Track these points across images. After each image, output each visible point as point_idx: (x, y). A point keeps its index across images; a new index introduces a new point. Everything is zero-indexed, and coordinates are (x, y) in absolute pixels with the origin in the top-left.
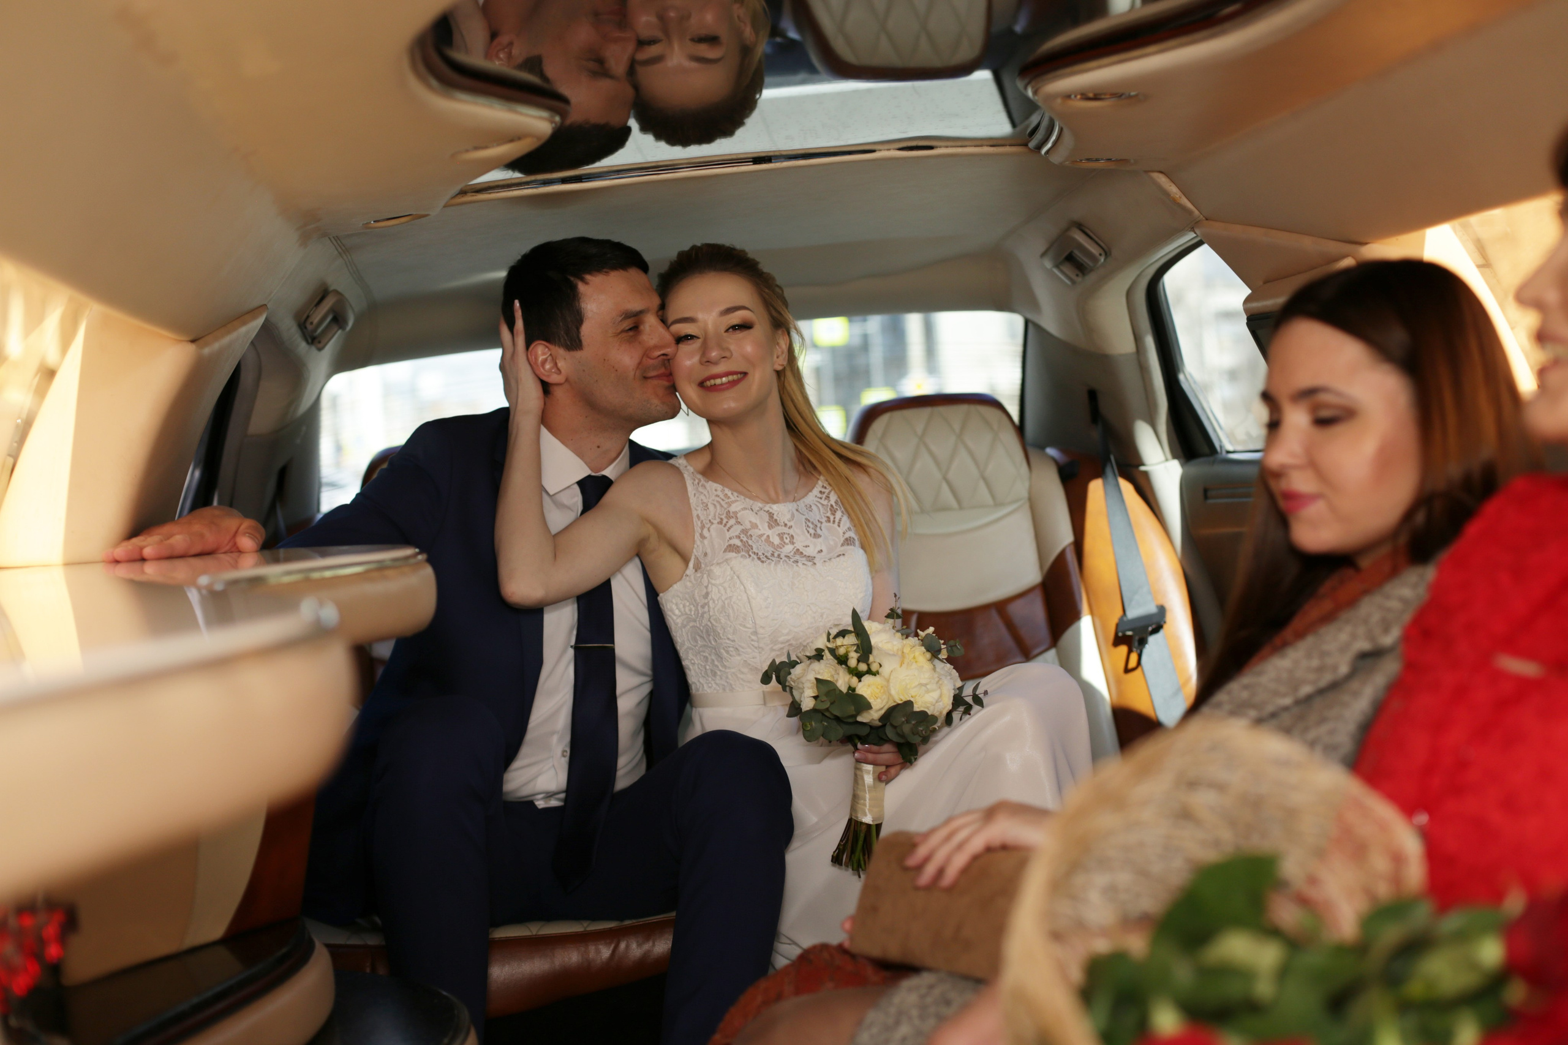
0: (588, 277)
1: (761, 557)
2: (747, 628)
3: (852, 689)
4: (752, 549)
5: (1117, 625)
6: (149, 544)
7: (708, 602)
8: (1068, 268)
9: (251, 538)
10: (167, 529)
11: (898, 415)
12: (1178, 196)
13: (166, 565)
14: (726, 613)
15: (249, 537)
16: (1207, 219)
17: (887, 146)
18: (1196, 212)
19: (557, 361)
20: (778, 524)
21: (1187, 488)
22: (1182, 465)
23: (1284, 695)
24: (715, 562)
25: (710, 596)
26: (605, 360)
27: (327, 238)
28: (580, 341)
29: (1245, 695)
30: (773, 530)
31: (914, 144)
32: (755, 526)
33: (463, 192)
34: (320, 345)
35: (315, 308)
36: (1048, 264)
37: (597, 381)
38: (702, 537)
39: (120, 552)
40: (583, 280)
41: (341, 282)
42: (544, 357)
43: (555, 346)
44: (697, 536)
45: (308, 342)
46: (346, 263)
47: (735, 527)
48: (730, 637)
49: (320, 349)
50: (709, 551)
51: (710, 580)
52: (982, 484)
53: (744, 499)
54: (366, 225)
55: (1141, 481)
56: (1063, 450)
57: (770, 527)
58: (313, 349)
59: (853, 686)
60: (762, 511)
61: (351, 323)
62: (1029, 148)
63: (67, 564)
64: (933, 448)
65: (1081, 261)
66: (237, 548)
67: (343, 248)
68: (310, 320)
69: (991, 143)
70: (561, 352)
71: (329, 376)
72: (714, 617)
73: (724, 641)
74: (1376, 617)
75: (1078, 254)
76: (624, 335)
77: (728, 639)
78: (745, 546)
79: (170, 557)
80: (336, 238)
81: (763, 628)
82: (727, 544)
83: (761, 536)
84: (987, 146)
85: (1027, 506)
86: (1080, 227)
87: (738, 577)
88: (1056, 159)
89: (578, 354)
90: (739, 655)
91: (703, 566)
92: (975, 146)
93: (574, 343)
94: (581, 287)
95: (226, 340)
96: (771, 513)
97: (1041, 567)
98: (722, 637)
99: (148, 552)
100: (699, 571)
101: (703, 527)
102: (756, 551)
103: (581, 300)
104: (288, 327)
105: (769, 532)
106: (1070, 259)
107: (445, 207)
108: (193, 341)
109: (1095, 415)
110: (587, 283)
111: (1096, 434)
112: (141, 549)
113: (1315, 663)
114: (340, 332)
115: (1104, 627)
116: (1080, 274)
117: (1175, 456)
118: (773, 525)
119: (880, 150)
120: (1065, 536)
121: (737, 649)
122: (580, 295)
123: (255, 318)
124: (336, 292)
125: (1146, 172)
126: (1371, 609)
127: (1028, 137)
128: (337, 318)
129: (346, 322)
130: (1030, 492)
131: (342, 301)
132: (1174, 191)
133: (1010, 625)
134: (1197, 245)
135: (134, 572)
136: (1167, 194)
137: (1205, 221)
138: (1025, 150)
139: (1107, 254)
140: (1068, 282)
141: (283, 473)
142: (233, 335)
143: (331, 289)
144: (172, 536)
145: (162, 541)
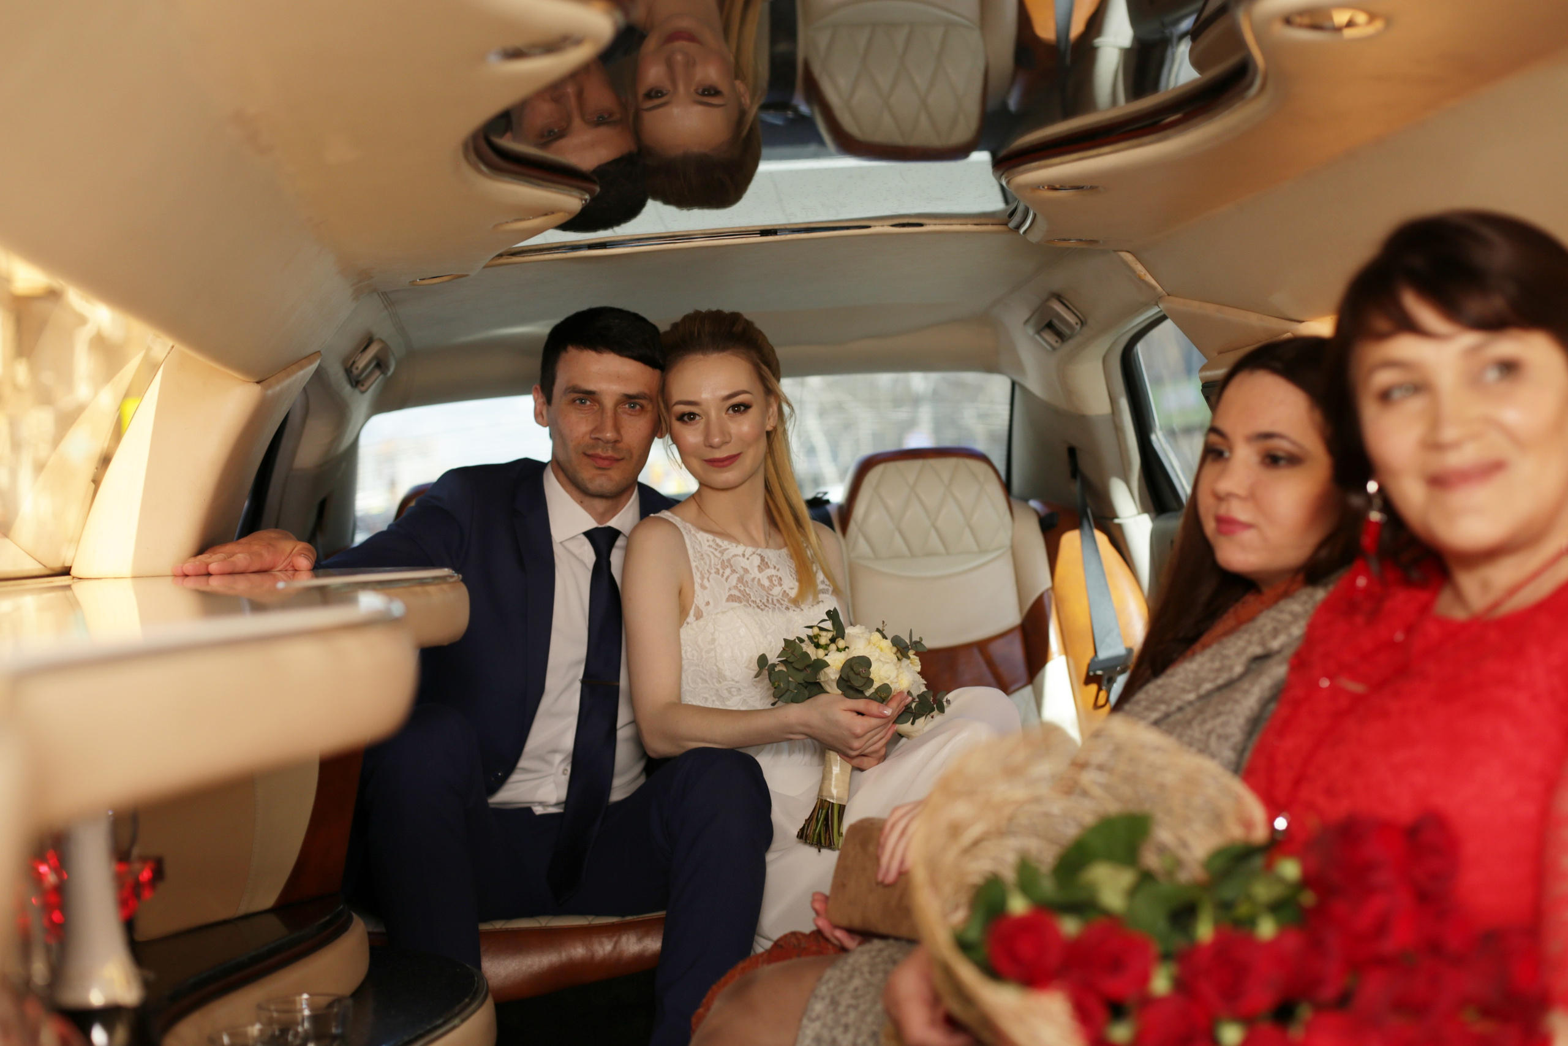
1: (759, 605)
4: (750, 597)
5: (1089, 666)
6: (215, 561)
8: (1048, 335)
9: (307, 559)
10: (229, 548)
11: (892, 466)
12: (1143, 274)
13: (228, 579)
15: (302, 557)
16: (1169, 295)
17: (880, 223)
18: (1159, 288)
20: (768, 567)
21: (1157, 541)
22: (1153, 520)
23: (1189, 692)
24: (717, 611)
27: (376, 294)
29: (1159, 693)
30: (763, 573)
31: (905, 220)
33: (500, 256)
34: (363, 388)
35: (360, 355)
36: (1031, 331)
38: (703, 587)
39: (189, 567)
41: (384, 330)
44: (697, 587)
45: (352, 386)
46: (390, 315)
47: (731, 577)
49: (363, 392)
50: (710, 601)
52: (967, 532)
53: (735, 546)
54: (413, 283)
55: (1115, 533)
56: (1045, 503)
58: (357, 392)
60: (755, 556)
61: (392, 369)
62: (1009, 228)
63: (136, 577)
64: (924, 498)
65: (1059, 329)
66: (292, 567)
67: (389, 302)
68: (355, 366)
69: (975, 222)
71: (368, 417)
74: (1269, 627)
75: (1056, 322)
78: (744, 596)
79: (232, 573)
80: (383, 293)
82: (726, 594)
83: (753, 580)
84: (972, 224)
85: (1009, 553)
86: (1059, 297)
88: (1034, 237)
91: (704, 615)
92: (960, 224)
95: (286, 383)
96: (762, 556)
97: (1021, 611)
99: (213, 567)
100: (701, 619)
101: (702, 578)
102: (754, 600)
104: (336, 373)
105: (760, 576)
106: (1050, 326)
107: (483, 268)
108: (258, 383)
109: (1075, 471)
111: (1076, 487)
112: (207, 565)
113: (1217, 665)
114: (381, 377)
115: (1077, 666)
116: (1059, 341)
117: (1145, 509)
118: (764, 567)
119: (875, 226)
120: (1043, 581)
123: (311, 363)
124: (381, 341)
125: (1115, 251)
126: (1266, 621)
127: (1008, 218)
128: (380, 364)
129: (387, 368)
130: (1012, 540)
131: (385, 349)
132: (1140, 268)
133: (991, 663)
134: (1163, 318)
135: (200, 584)
136: (1133, 271)
137: (1168, 297)
138: (1010, 229)
139: (1083, 323)
140: (1049, 348)
141: (322, 506)
142: (293, 378)
143: (376, 337)
144: (234, 554)
145: (225, 559)
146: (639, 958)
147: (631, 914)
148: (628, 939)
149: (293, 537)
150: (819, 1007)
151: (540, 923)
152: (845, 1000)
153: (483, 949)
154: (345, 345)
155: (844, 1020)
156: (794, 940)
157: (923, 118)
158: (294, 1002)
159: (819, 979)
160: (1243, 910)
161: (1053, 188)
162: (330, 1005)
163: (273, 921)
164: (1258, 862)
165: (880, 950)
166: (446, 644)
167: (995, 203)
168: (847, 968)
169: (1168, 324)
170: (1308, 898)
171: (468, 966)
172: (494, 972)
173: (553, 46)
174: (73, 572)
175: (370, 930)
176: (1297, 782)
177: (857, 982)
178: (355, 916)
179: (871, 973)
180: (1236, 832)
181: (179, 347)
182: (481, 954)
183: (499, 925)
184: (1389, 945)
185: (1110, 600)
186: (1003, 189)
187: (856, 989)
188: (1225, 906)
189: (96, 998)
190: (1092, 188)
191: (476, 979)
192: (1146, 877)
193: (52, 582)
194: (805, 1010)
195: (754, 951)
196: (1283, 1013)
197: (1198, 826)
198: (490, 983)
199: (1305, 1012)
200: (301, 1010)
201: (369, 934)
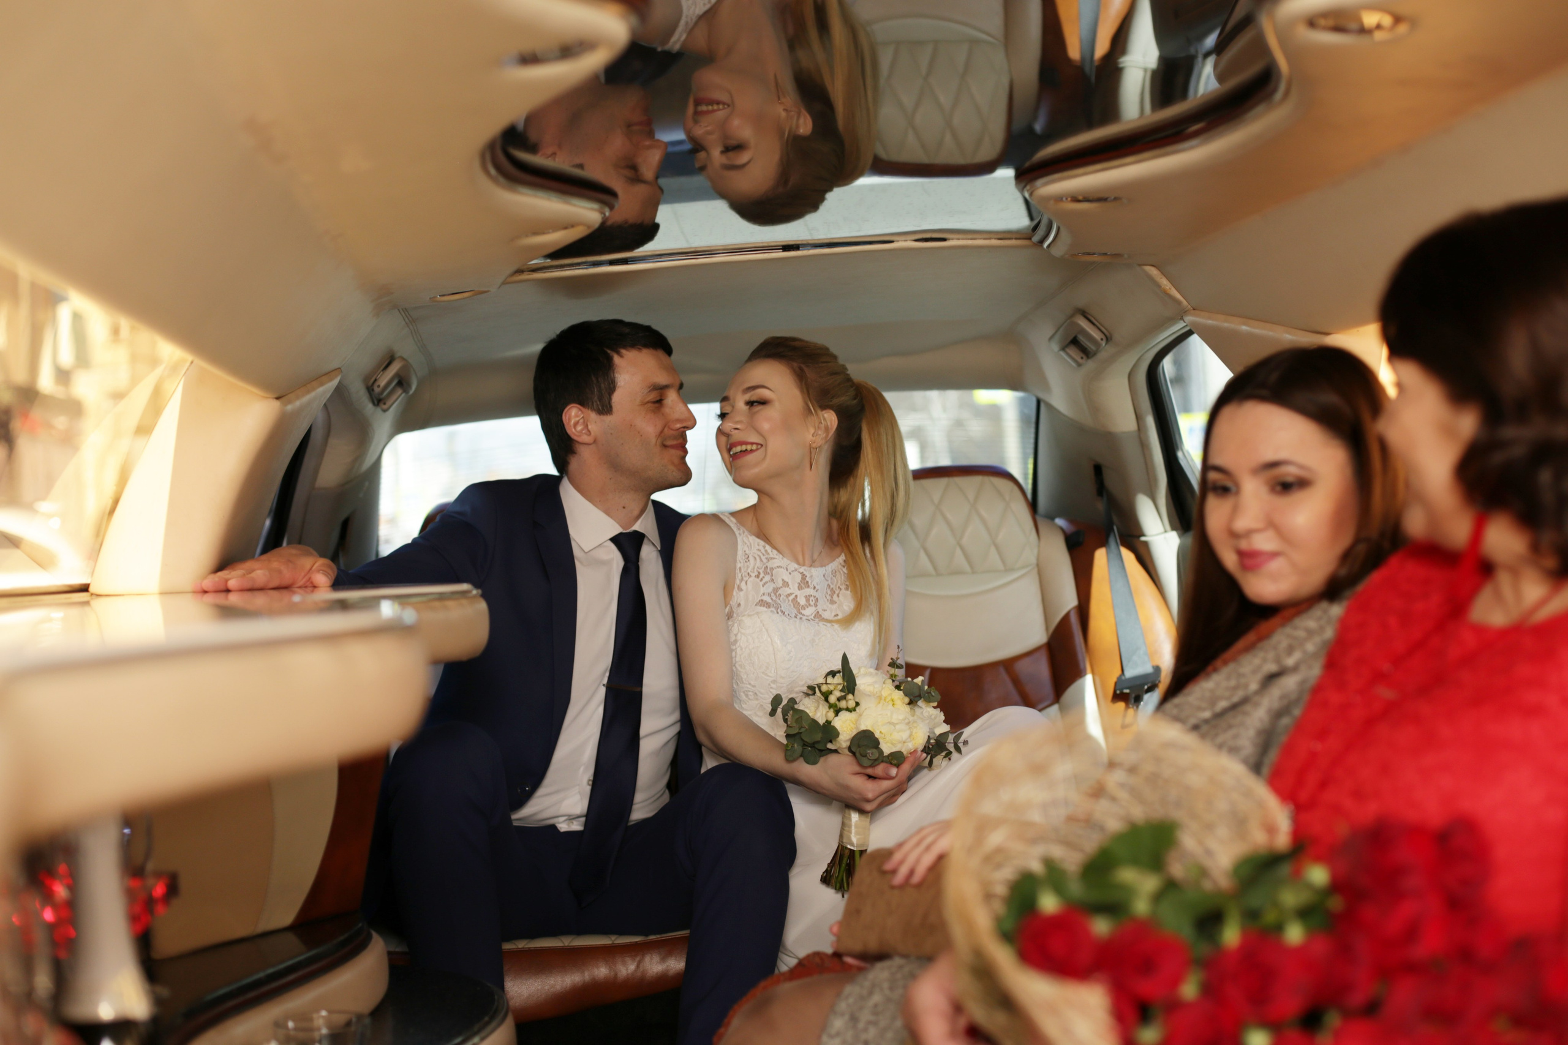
0: (623, 351)
2: (768, 676)
3: (828, 722)
5: (1116, 683)
6: (234, 577)
7: (736, 649)
8: (1073, 351)
9: (325, 575)
10: (249, 564)
12: (1168, 288)
14: (751, 660)
15: (323, 573)
16: (1194, 309)
17: (903, 238)
18: (1185, 303)
19: (589, 424)
20: (809, 586)
22: (1180, 536)
23: (1205, 710)
24: (746, 613)
25: (738, 643)
26: (631, 425)
27: (397, 310)
28: (611, 407)
30: (801, 591)
31: (928, 236)
32: (786, 584)
33: (520, 272)
34: (385, 407)
35: (382, 373)
36: (1055, 347)
37: (622, 444)
39: (209, 582)
40: (618, 353)
41: (407, 349)
42: (577, 419)
43: (588, 409)
45: (374, 404)
46: (412, 333)
47: (769, 584)
48: (752, 683)
49: (385, 411)
50: (742, 603)
51: (741, 630)
52: (993, 550)
53: (782, 559)
54: (432, 299)
55: (1142, 550)
56: (1071, 521)
57: (800, 588)
58: (379, 410)
59: (830, 719)
60: (797, 572)
61: (414, 387)
62: (1032, 242)
63: (163, 593)
64: (949, 516)
65: (1084, 345)
66: (312, 583)
67: (410, 319)
68: (377, 384)
69: (999, 237)
70: (593, 415)
71: (391, 436)
72: (740, 663)
73: (746, 685)
74: (1284, 644)
75: (1081, 338)
76: (650, 405)
77: (750, 684)
78: (774, 604)
79: (251, 590)
80: (404, 310)
81: (783, 678)
82: (760, 598)
83: (789, 595)
84: (995, 239)
85: (1035, 571)
86: (1084, 314)
87: (767, 630)
88: (1058, 251)
89: (607, 419)
90: (757, 699)
91: (735, 615)
92: (984, 239)
93: (605, 409)
94: (617, 359)
95: (306, 399)
96: (804, 575)
97: (1047, 629)
98: (744, 682)
99: (232, 584)
100: (730, 620)
101: (741, 579)
102: (783, 610)
103: (615, 371)
104: (358, 391)
105: (798, 593)
106: (1075, 342)
107: (504, 283)
108: (277, 398)
109: (1101, 489)
110: (621, 356)
111: (1100, 506)
112: (227, 581)
113: (1233, 682)
114: (403, 395)
115: (1103, 685)
116: (1085, 358)
117: (1173, 528)
118: (803, 586)
119: (898, 241)
120: (1069, 600)
121: (756, 693)
122: (615, 366)
123: (331, 380)
124: (403, 359)
125: (1140, 265)
126: (1281, 638)
127: (1031, 232)
128: (402, 382)
129: (409, 386)
130: (1038, 559)
131: (406, 367)
132: (1165, 282)
133: (1017, 682)
134: (1189, 333)
135: (220, 599)
136: (1159, 286)
137: (1193, 311)
138: (1034, 243)
139: (1108, 339)
140: (1074, 364)
141: (345, 525)
142: (313, 394)
143: (398, 355)
144: (253, 571)
145: (244, 575)
146: (662, 978)
147: (655, 934)
148: (651, 959)
149: (315, 553)
150: (838, 1023)
151: (563, 943)
152: (865, 1016)
153: (505, 968)
154: (365, 362)
155: (864, 1037)
156: (817, 960)
157: (948, 137)
158: (311, 1020)
159: (838, 995)
160: (1270, 917)
161: (1075, 200)
162: (348, 1024)
163: (292, 939)
164: (1285, 869)
165: (900, 967)
166: (464, 658)
167: (1020, 220)
168: (867, 984)
169: (1195, 339)
170: (1336, 903)
171: (489, 984)
172: (517, 991)
173: (568, 51)
174: (91, 589)
175: (392, 949)
176: (1323, 785)
177: (877, 998)
178: (375, 935)
179: (891, 989)
180: (1259, 839)
181: (201, 363)
182: (504, 973)
183: (522, 944)
184: (1420, 951)
185: (1137, 618)
186: (1027, 202)
187: (876, 1006)
188: (1252, 915)
189: (106, 1012)
190: (1116, 199)
191: (496, 997)
192: (1170, 886)
193: (69, 598)
194: (823, 1027)
195: (778, 970)
196: (1311, 1020)
197: (1223, 831)
198: (512, 1003)
199: (1333, 1020)
200: (319, 1029)
201: (389, 953)
